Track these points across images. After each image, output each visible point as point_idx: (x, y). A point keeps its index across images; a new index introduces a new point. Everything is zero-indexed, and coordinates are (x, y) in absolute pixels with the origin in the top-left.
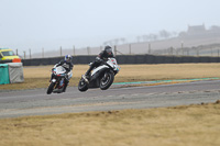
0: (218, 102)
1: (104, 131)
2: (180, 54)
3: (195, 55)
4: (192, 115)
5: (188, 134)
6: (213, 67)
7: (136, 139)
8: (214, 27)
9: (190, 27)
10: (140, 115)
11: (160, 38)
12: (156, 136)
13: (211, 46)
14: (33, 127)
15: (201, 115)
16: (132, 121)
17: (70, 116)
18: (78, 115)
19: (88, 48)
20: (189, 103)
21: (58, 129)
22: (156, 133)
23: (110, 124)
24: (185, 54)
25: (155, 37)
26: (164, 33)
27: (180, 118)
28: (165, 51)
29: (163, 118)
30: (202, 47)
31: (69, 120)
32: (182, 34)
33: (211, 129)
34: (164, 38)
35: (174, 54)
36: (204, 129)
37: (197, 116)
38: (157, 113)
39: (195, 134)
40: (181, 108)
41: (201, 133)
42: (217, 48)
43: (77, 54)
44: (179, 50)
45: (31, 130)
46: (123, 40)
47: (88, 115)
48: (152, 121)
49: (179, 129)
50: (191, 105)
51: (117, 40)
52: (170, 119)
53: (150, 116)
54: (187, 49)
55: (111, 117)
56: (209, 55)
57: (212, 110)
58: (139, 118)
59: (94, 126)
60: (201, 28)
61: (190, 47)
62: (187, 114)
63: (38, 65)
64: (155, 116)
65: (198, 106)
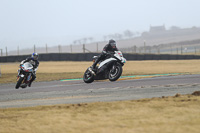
0: (177, 96)
1: (74, 122)
2: (143, 52)
3: (157, 53)
4: (154, 107)
5: (151, 124)
6: (172, 64)
7: (103, 129)
8: (174, 28)
9: (152, 28)
10: (107, 107)
11: (125, 38)
12: (121, 127)
13: (171, 45)
14: (10, 118)
15: (162, 108)
16: (99, 113)
17: (43, 108)
18: (50, 108)
19: (59, 47)
20: (150, 96)
21: (32, 120)
22: (121, 124)
23: (80, 116)
24: (147, 52)
25: (120, 36)
26: (129, 33)
27: (143, 110)
28: (129, 49)
29: (127, 110)
30: (162, 45)
31: (42, 112)
32: (144, 34)
33: (171, 120)
34: (128, 37)
35: (137, 52)
36: (165, 120)
37: (159, 108)
38: (122, 105)
39: (157, 124)
40: (144, 101)
41: (162, 124)
42: (176, 47)
43: (49, 52)
44: (141, 48)
45: (7, 121)
46: (91, 39)
47: (60, 107)
48: (118, 112)
49: (142, 120)
50: (153, 99)
51: (85, 39)
52: (134, 111)
53: (116, 108)
54: (149, 48)
55: (81, 109)
56: (169, 53)
57: (171, 103)
58: (106, 110)
59: (65, 117)
61: (152, 45)
62: (149, 106)
63: (13, 61)
64: (120, 108)
65: (159, 99)
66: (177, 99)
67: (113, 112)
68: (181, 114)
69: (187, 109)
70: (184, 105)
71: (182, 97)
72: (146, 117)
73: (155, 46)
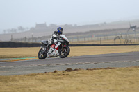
0: (55, 72)
2: (31, 41)
3: (40, 42)
4: (39, 79)
10: (6, 79)
11: (18, 32)
15: (45, 80)
20: (37, 72)
24: (34, 41)
25: (15, 30)
26: (21, 28)
27: (32, 81)
28: (21, 39)
29: (21, 82)
30: (44, 37)
32: (32, 29)
33: (51, 88)
35: (27, 41)
36: (47, 89)
37: (43, 80)
38: (17, 78)
40: (32, 75)
44: (30, 39)
48: (15, 83)
49: (31, 88)
50: (39, 74)
52: (25, 82)
53: (13, 80)
54: (35, 39)
57: (51, 76)
58: (6, 81)
60: (44, 25)
61: (37, 37)
62: (36, 79)
64: (16, 80)
65: (43, 74)
66: (55, 74)
67: (11, 83)
68: (58, 84)
69: (62, 81)
70: (60, 78)
71: (59, 73)
72: (34, 86)
73: (39, 38)
